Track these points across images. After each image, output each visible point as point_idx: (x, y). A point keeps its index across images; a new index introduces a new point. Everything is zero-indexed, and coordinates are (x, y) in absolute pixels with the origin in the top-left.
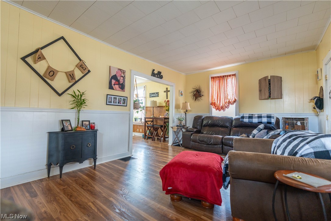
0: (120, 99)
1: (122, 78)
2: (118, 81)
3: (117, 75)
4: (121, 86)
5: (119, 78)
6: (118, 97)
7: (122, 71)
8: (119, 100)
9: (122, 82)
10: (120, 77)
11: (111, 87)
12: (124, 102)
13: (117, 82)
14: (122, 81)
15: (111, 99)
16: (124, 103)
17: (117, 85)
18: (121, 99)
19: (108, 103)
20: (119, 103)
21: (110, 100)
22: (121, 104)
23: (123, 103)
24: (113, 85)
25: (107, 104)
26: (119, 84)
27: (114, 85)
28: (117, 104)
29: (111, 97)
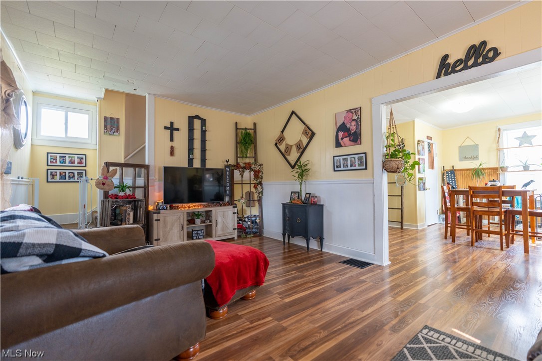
0: (353, 159)
1: (354, 123)
2: (347, 130)
3: (345, 122)
4: (352, 137)
5: (348, 126)
6: (349, 157)
7: (353, 111)
8: (351, 161)
9: (355, 130)
10: (351, 123)
11: (338, 145)
12: (361, 162)
13: (346, 133)
14: (355, 127)
15: (340, 163)
16: (361, 164)
17: (346, 137)
18: (355, 158)
19: (336, 169)
20: (351, 166)
21: (338, 164)
22: (355, 166)
23: (359, 165)
24: (340, 140)
25: (335, 171)
26: (349, 135)
27: (342, 139)
28: (349, 168)
29: (340, 159)
